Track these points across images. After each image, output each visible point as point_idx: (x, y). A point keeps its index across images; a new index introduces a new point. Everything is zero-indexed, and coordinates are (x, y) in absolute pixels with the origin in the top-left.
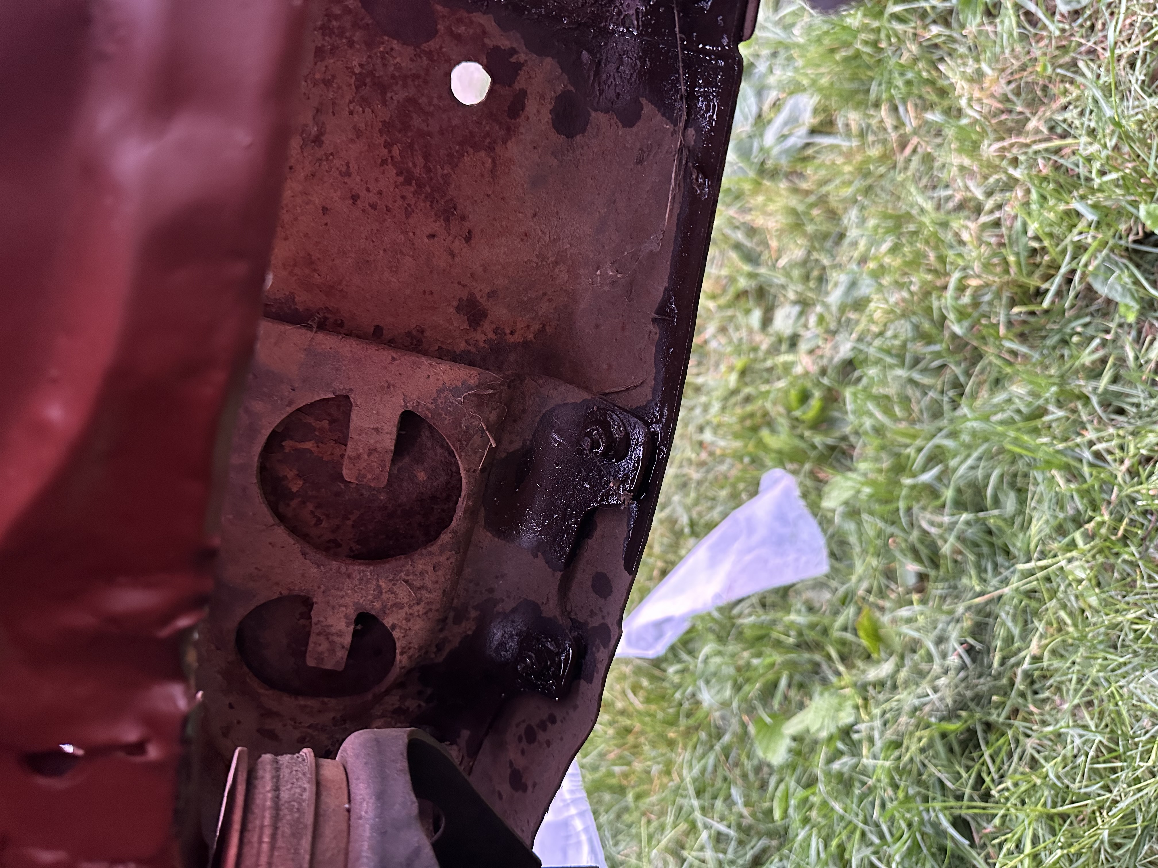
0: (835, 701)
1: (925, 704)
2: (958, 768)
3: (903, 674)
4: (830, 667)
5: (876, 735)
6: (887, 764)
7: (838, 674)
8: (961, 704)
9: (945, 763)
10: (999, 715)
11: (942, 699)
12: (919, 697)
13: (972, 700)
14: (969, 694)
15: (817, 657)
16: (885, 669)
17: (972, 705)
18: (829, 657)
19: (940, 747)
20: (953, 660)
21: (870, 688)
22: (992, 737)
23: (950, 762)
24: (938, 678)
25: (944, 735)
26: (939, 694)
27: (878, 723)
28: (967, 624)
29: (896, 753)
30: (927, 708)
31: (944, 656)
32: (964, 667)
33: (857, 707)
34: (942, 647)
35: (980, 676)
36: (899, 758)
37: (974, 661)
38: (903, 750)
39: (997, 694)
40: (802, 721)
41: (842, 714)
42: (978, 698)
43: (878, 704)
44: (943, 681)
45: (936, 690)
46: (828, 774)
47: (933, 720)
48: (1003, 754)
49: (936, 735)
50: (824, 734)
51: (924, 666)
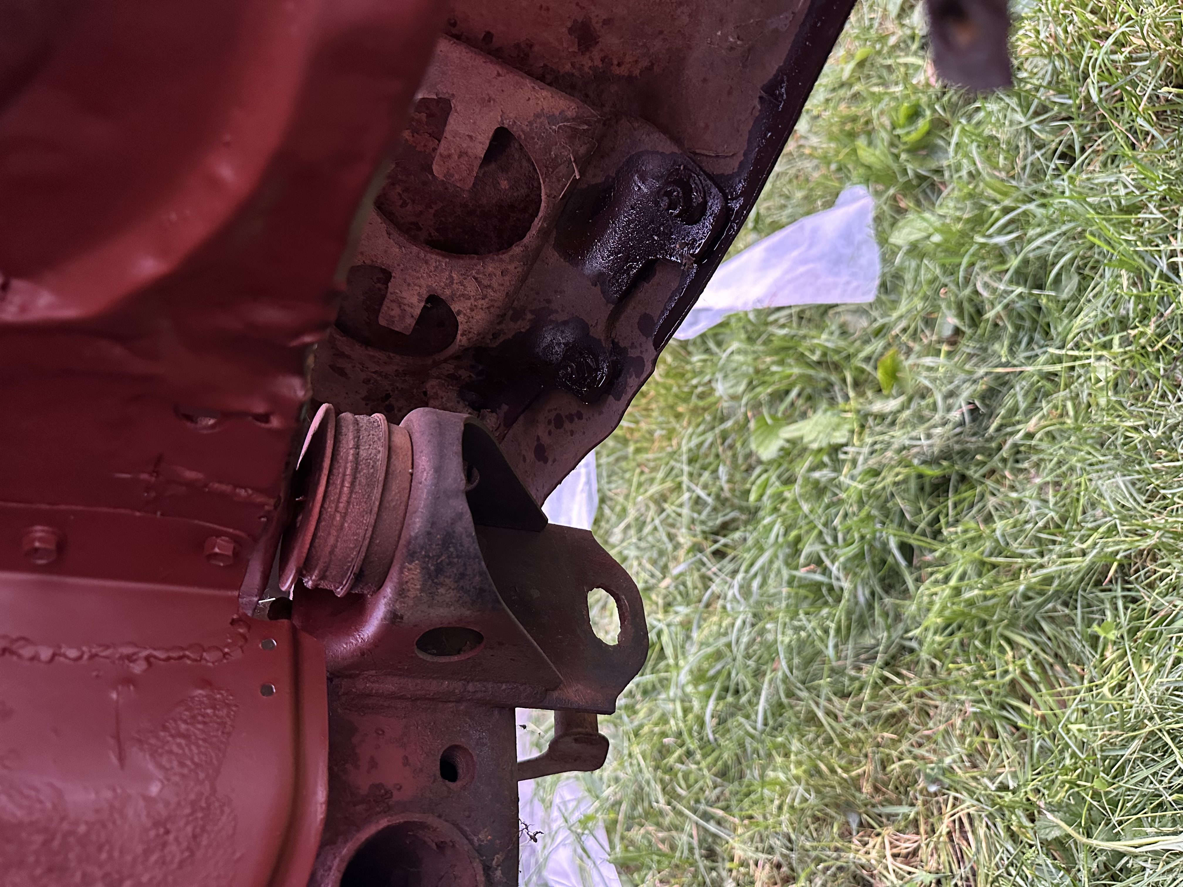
0: (835, 420)
1: (915, 446)
2: (921, 504)
3: (906, 414)
4: (842, 390)
5: (861, 459)
6: (861, 487)
7: (847, 398)
8: (947, 455)
9: (912, 498)
10: (976, 472)
11: (931, 446)
12: (912, 439)
13: (958, 453)
14: (957, 447)
15: (834, 378)
16: (892, 405)
17: (956, 457)
18: (844, 380)
19: (913, 485)
20: (955, 416)
21: (870, 419)
22: (963, 488)
23: (917, 498)
24: (935, 426)
25: (920, 476)
26: (929, 442)
27: (866, 450)
28: (981, 387)
29: (872, 480)
30: (914, 450)
31: (949, 409)
32: (962, 424)
33: (852, 432)
34: (950, 401)
35: (974, 434)
36: (873, 485)
37: (974, 420)
38: (880, 478)
39: (982, 454)
40: (799, 429)
41: (837, 434)
42: (964, 453)
43: (872, 434)
44: (939, 430)
45: (929, 436)
46: (807, 480)
47: (916, 462)
48: (966, 504)
49: (913, 474)
50: (815, 446)
51: (927, 413)
